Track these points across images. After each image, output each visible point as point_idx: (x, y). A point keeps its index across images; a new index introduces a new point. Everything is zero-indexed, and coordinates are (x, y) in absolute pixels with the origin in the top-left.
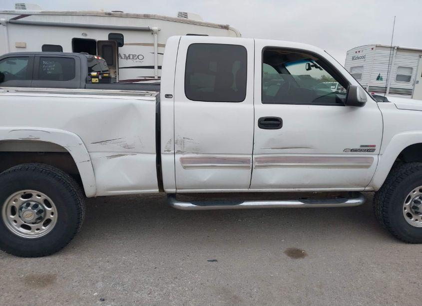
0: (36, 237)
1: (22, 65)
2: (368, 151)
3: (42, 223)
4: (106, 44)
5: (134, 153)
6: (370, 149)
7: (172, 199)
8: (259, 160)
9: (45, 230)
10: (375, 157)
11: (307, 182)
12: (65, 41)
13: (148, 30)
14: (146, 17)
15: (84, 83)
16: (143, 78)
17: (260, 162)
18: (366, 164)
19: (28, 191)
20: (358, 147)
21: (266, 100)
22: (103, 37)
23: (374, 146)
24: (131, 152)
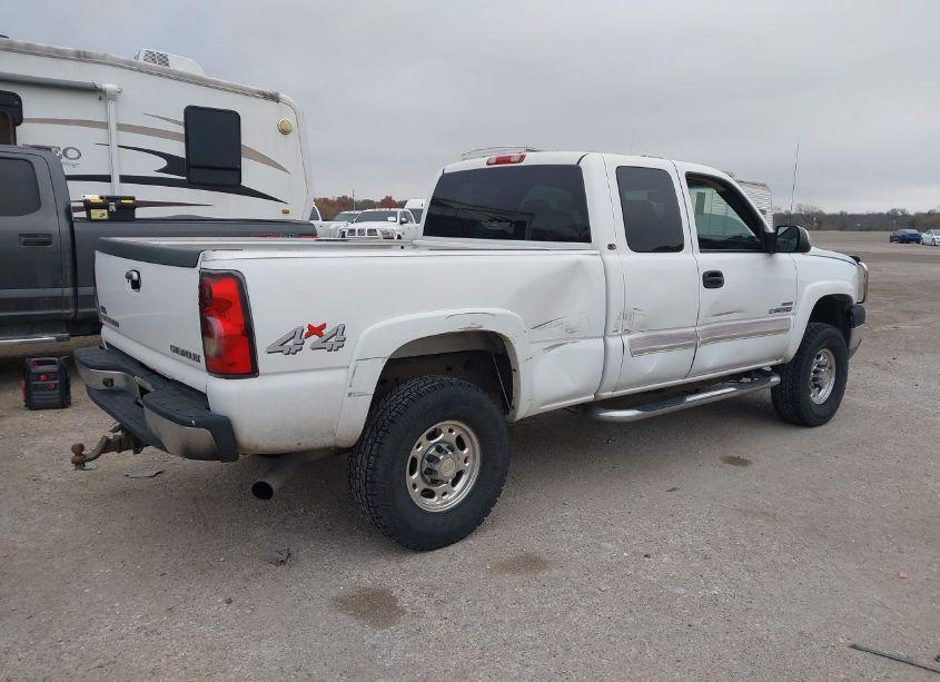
2: (787, 310)
3: (452, 479)
6: (788, 307)
8: (703, 335)
9: (457, 492)
10: (792, 318)
13: (91, 90)
14: (82, 57)
18: (786, 328)
23: (791, 303)
24: (574, 339)
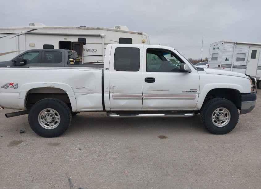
0: (51, 129)
1: (35, 55)
2: (193, 92)
3: (54, 123)
4: (77, 43)
5: (92, 93)
6: (194, 91)
7: (109, 113)
8: (146, 96)
9: (55, 126)
10: (197, 95)
11: (167, 106)
12: (55, 42)
13: (99, 36)
14: (98, 29)
15: (66, 64)
16: (97, 62)
17: (145, 97)
18: (193, 98)
19: (49, 109)
20: (189, 90)
21: (148, 70)
22: (75, 40)
23: (197, 90)
24: (91, 93)
